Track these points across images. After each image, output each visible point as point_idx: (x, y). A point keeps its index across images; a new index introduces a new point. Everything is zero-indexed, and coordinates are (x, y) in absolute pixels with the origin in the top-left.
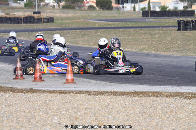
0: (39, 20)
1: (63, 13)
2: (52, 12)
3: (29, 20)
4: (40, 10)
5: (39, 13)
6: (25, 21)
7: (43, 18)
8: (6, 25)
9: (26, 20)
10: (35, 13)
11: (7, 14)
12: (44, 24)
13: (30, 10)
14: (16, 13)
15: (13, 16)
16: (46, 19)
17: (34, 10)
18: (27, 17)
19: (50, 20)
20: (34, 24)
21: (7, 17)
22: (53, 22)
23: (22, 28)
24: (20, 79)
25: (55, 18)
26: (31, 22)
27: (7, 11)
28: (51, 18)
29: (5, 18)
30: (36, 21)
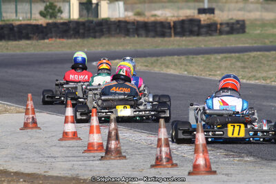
0: (212, 29)
1: (267, 10)
2: (240, 10)
3: (187, 28)
4: (214, 6)
5: (211, 11)
6: (179, 30)
7: (221, 24)
8: (136, 39)
9: (182, 28)
10: (201, 11)
11: (139, 14)
12: (223, 36)
13: (192, 4)
14: (159, 13)
15: (152, 19)
16: (228, 24)
17: (201, 6)
18: (183, 22)
19: (237, 27)
20: (200, 38)
21: (138, 22)
22: (244, 32)
23: (171, 47)
24: (165, 166)
25: (247, 23)
26: (192, 33)
27: (140, 8)
28: (238, 22)
29: (133, 23)
30: (204, 30)
